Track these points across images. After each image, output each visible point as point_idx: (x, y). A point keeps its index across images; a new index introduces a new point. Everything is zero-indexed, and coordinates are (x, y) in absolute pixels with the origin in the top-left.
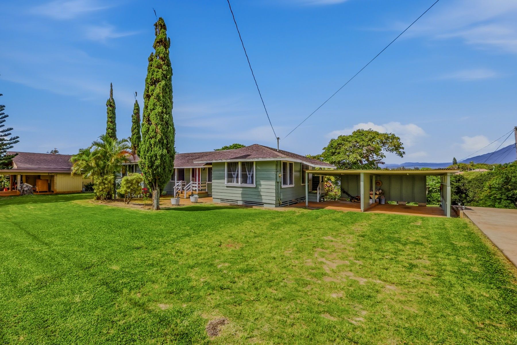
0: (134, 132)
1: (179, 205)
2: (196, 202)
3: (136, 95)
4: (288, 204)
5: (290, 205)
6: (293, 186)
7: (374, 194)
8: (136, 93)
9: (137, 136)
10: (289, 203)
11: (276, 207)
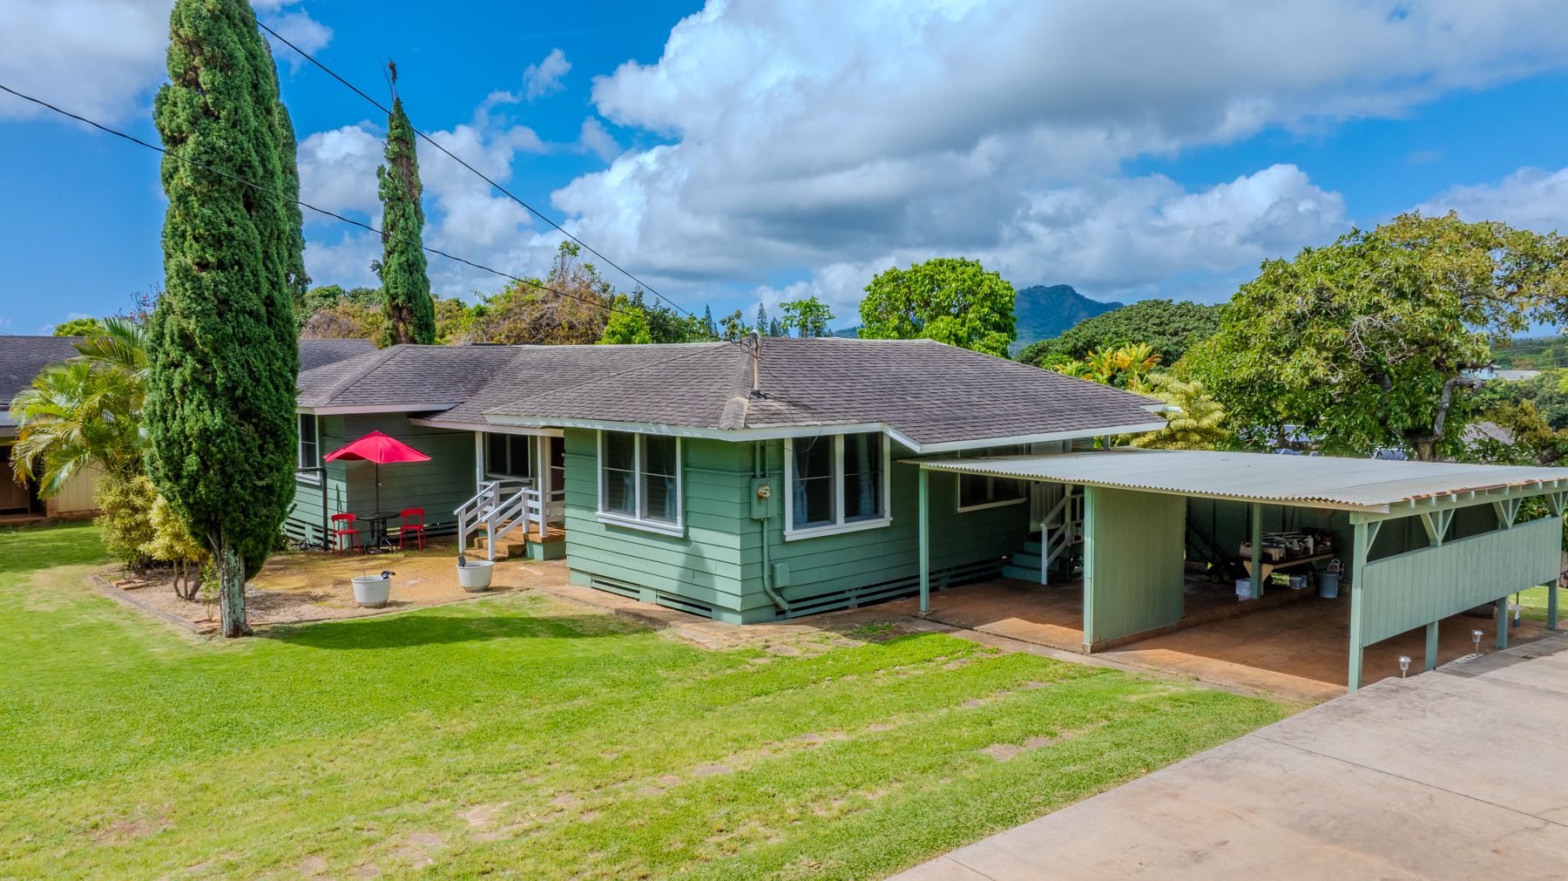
0: (392, 242)
1: (384, 605)
2: (481, 585)
3: (395, 77)
4: (854, 602)
5: (860, 605)
6: (885, 521)
7: (1256, 557)
8: (392, 67)
9: (403, 259)
10: (858, 597)
11: (745, 623)
